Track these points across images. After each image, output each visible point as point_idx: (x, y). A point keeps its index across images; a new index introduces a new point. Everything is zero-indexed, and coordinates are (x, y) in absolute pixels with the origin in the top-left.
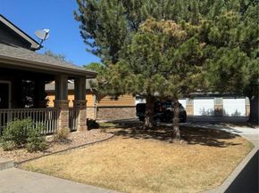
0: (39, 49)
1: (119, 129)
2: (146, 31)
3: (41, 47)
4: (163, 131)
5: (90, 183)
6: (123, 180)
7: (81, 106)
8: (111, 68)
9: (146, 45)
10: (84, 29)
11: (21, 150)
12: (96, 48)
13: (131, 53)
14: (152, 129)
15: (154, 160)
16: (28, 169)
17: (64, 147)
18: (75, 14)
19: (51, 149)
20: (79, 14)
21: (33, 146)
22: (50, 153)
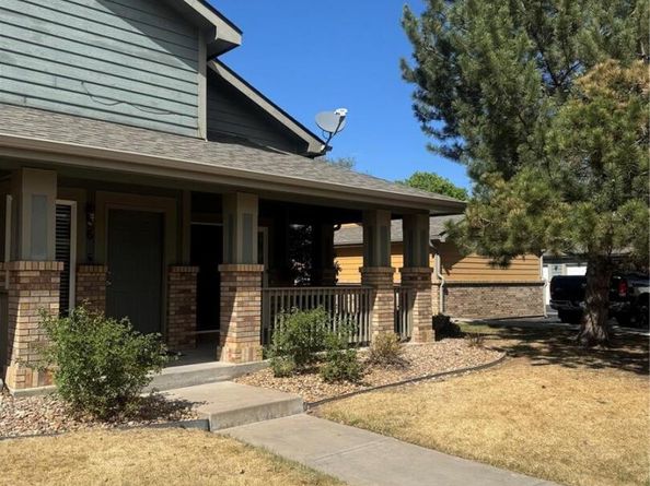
0: (323, 153)
1: (515, 342)
2: (595, 93)
3: (328, 148)
4: (638, 351)
5: (486, 461)
6: (564, 461)
7: (419, 282)
8: (502, 190)
9: (599, 130)
10: (424, 99)
11: (308, 378)
12: (450, 142)
13: (555, 151)
14: (604, 343)
15: (635, 421)
16: (334, 417)
17: (396, 376)
18: (404, 66)
19: (369, 379)
20: (413, 65)
21: (335, 370)
22: (370, 388)
